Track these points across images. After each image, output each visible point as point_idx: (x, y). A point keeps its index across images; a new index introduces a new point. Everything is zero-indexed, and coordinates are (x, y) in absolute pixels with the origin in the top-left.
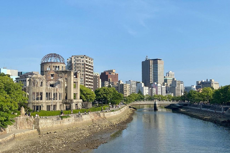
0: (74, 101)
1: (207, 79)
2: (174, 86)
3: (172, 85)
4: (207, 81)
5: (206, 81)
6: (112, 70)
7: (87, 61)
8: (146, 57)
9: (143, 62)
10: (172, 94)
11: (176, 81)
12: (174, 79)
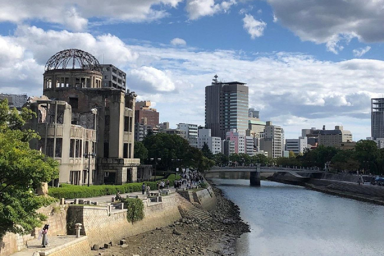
0: (125, 163)
1: (324, 126)
2: (269, 136)
3: (266, 136)
4: (324, 128)
5: (322, 129)
6: (145, 102)
7: (114, 78)
8: (215, 78)
9: (207, 88)
10: (266, 152)
11: (272, 128)
12: (268, 123)
